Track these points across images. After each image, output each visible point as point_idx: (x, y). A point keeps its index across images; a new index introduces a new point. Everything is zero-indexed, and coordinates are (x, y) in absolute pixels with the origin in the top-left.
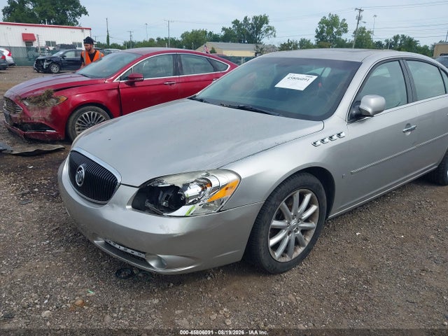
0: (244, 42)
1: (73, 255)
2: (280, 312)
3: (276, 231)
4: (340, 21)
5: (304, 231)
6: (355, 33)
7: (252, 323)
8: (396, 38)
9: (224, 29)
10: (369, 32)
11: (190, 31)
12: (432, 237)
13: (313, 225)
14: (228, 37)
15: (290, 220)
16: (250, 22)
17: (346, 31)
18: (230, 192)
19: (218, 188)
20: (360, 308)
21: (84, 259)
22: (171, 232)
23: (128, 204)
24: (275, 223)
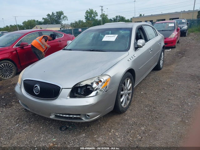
0: (54, 24)
1: (34, 128)
2: (132, 126)
3: (122, 96)
4: (94, 11)
5: (129, 94)
6: (101, 16)
7: (125, 132)
8: (117, 17)
9: (43, 19)
10: (106, 15)
11: (27, 21)
12: (165, 88)
13: (131, 91)
14: (46, 22)
15: (125, 91)
16: (55, 14)
17: (97, 16)
18: (108, 83)
19: (104, 82)
20: (158, 117)
21: (41, 127)
22: (91, 103)
23: (68, 96)
24: (122, 93)
